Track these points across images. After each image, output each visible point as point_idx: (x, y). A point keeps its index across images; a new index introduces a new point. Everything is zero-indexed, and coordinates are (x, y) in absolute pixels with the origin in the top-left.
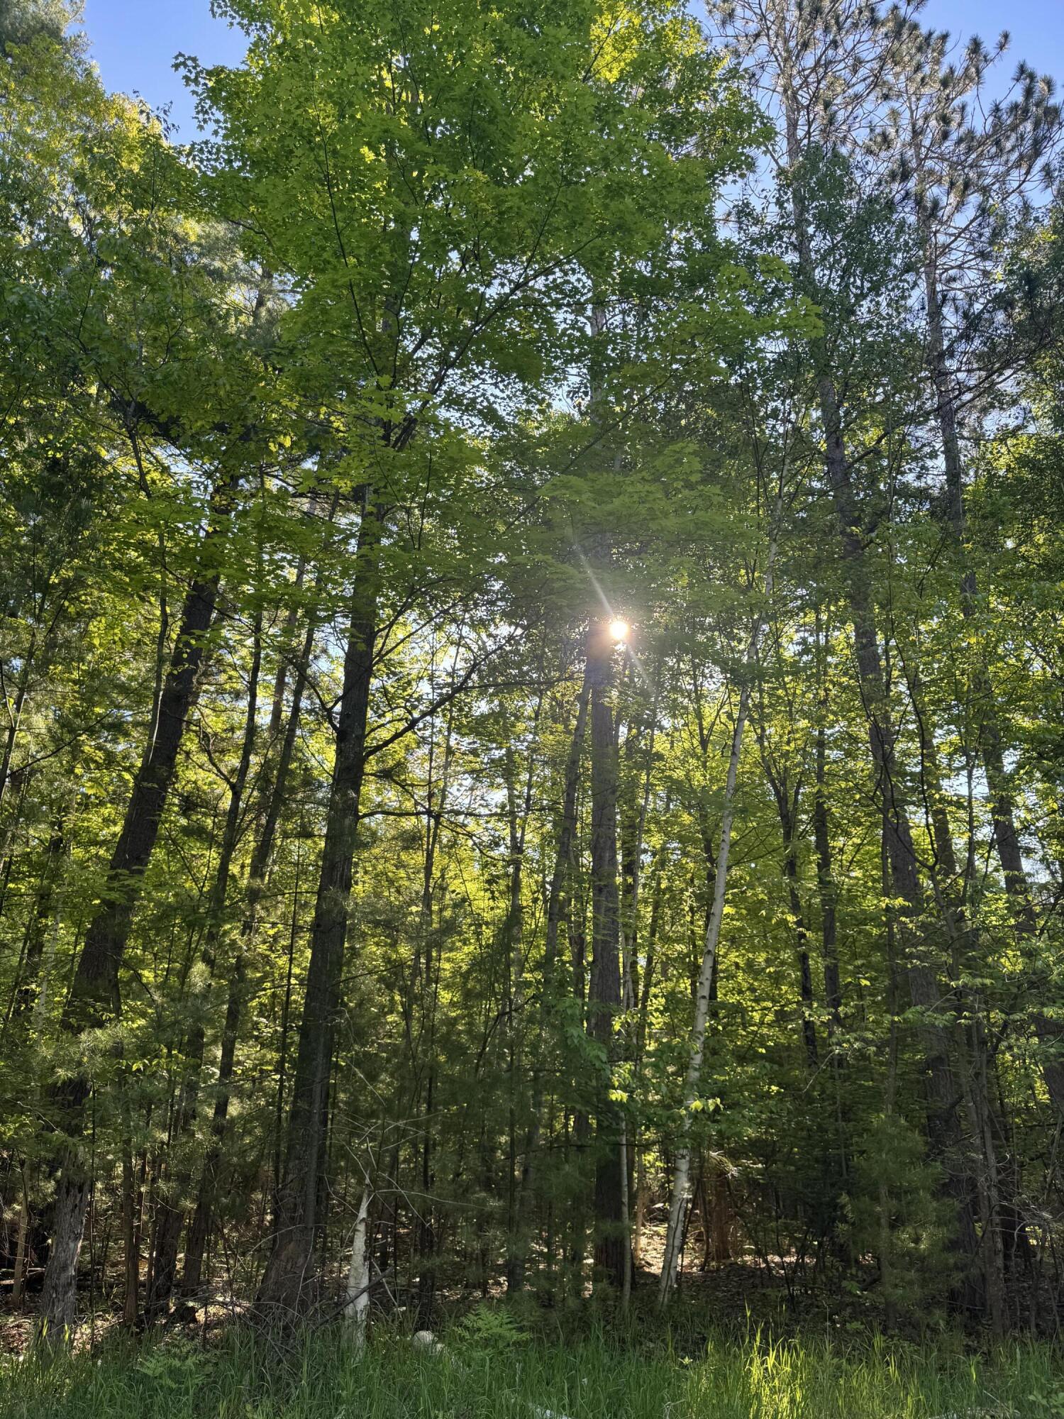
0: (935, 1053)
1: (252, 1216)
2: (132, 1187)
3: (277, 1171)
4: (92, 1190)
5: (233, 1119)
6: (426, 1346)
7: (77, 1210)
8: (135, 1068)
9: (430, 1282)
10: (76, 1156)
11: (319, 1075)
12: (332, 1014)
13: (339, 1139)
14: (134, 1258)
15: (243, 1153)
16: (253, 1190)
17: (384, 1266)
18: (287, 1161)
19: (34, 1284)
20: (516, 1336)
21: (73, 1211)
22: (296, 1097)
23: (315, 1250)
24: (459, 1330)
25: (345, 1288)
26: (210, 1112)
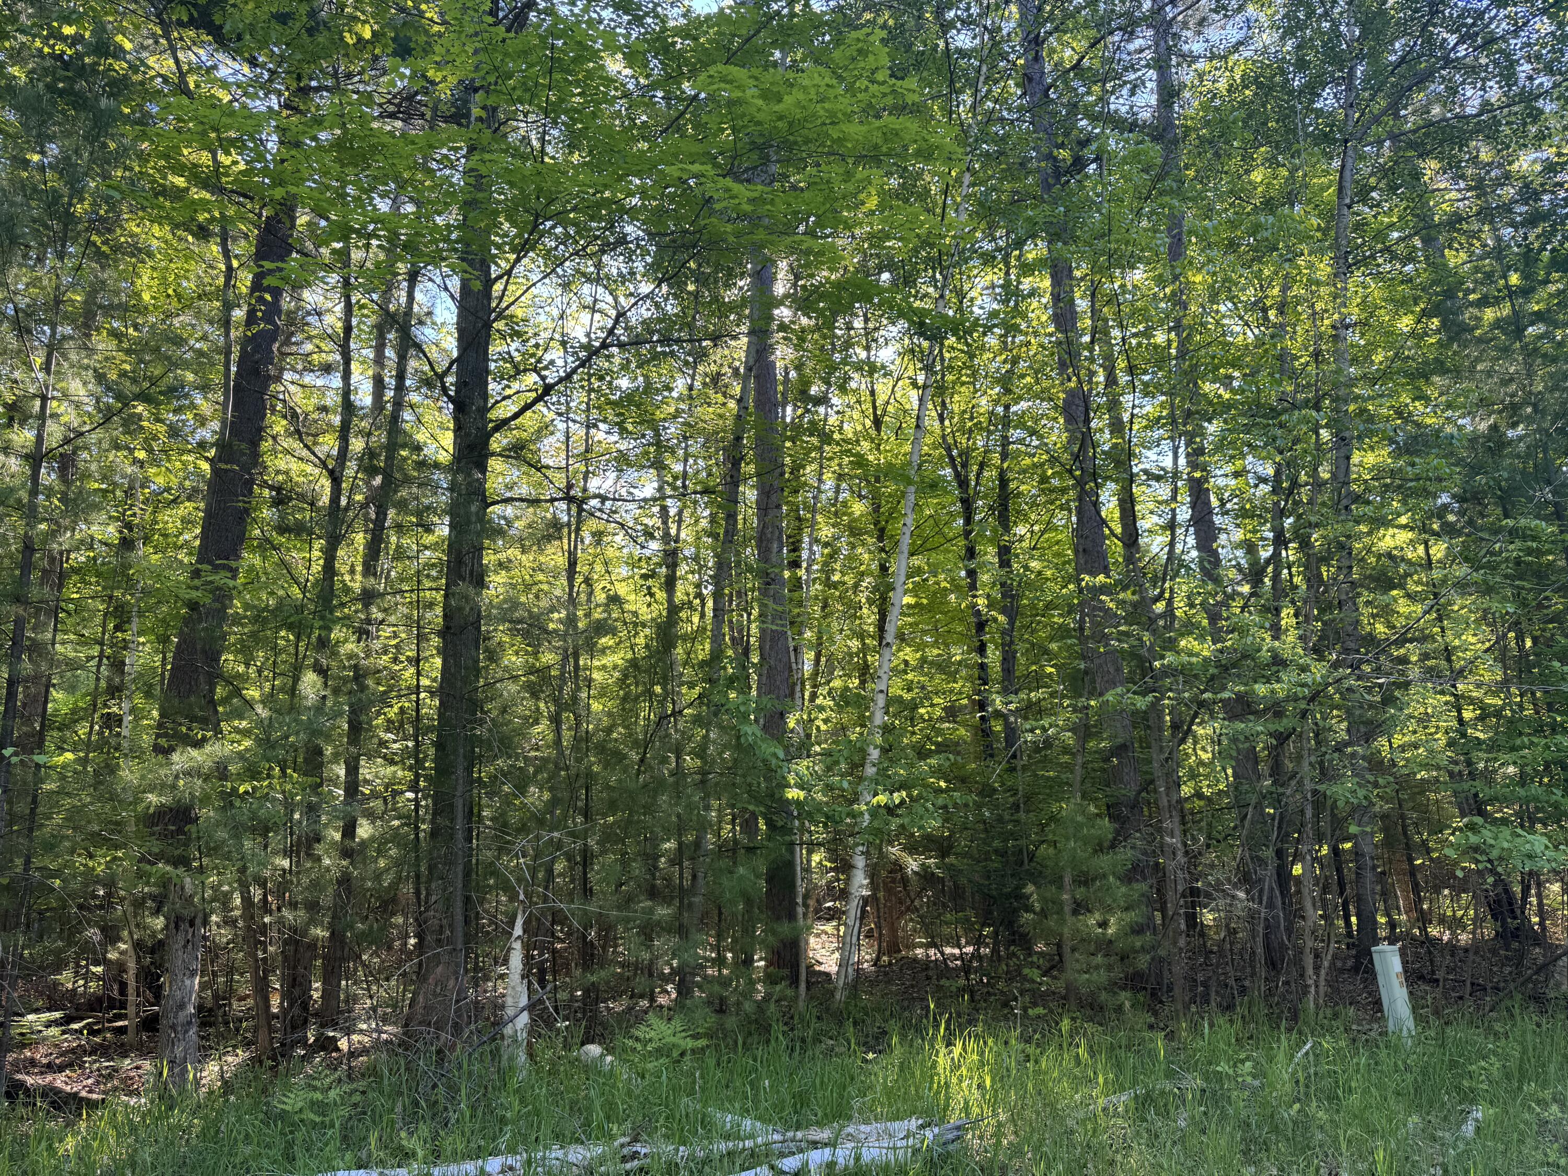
0: (1120, 741)
1: (393, 940)
2: (252, 917)
3: (417, 893)
4: (206, 922)
5: (363, 842)
6: (594, 1059)
7: (190, 946)
8: (241, 790)
9: (593, 995)
10: (183, 888)
11: (460, 789)
12: (470, 722)
13: (488, 855)
14: (262, 990)
15: (378, 877)
16: (393, 914)
17: (542, 982)
18: (429, 881)
19: (150, 1024)
20: (690, 1044)
21: (185, 947)
22: (434, 814)
23: (467, 971)
24: (630, 1043)
25: (503, 1007)
26: (338, 836)
